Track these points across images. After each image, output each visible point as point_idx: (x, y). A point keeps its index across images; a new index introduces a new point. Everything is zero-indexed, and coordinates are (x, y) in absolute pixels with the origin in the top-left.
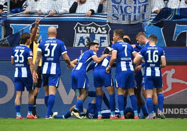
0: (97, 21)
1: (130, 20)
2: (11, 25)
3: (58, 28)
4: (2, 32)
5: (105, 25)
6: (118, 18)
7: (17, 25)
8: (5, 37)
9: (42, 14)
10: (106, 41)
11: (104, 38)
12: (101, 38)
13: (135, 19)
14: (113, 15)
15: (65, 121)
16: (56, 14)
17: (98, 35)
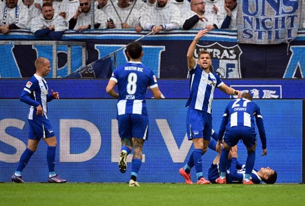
0: (223, 41)
1: (269, 38)
2: (96, 45)
3: (164, 50)
4: (83, 56)
5: (233, 47)
6: (251, 36)
7: (105, 45)
8: (87, 63)
9: (143, 30)
10: (235, 70)
11: (233, 66)
12: (228, 66)
13: (277, 37)
14: (245, 32)
15: (175, 187)
16: (162, 30)
17: (224, 61)
